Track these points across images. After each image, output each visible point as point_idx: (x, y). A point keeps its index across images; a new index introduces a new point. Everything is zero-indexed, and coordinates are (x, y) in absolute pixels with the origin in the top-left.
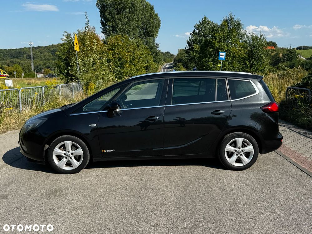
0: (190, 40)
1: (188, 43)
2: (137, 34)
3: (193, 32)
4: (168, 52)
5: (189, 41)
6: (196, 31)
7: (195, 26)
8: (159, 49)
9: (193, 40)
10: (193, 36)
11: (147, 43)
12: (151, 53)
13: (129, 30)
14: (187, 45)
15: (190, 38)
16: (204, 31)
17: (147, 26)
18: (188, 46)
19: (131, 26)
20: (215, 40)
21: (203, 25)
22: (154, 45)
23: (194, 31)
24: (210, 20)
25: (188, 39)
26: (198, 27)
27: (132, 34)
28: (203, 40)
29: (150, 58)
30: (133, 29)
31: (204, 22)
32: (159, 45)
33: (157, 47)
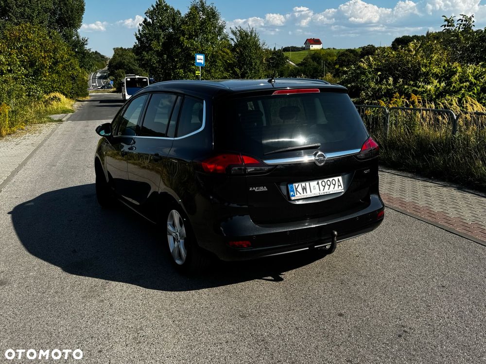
0: (140, 34)
1: (137, 38)
2: (46, 23)
3: (144, 22)
4: (96, 52)
5: (139, 36)
6: (149, 20)
7: (145, 13)
8: (87, 47)
9: (145, 34)
10: (144, 27)
11: (67, 37)
12: (74, 54)
13: (31, 15)
14: (137, 41)
15: (139, 31)
16: (161, 21)
17: (61, 10)
18: (138, 43)
19: (34, 9)
20: (184, 36)
21: (159, 13)
22: (79, 41)
23: (146, 19)
24: (168, 5)
25: (138, 33)
26: (151, 14)
27: (36, 21)
28: (160, 35)
29: (76, 62)
30: (38, 14)
31: (159, 7)
32: (87, 41)
33: (83, 44)
